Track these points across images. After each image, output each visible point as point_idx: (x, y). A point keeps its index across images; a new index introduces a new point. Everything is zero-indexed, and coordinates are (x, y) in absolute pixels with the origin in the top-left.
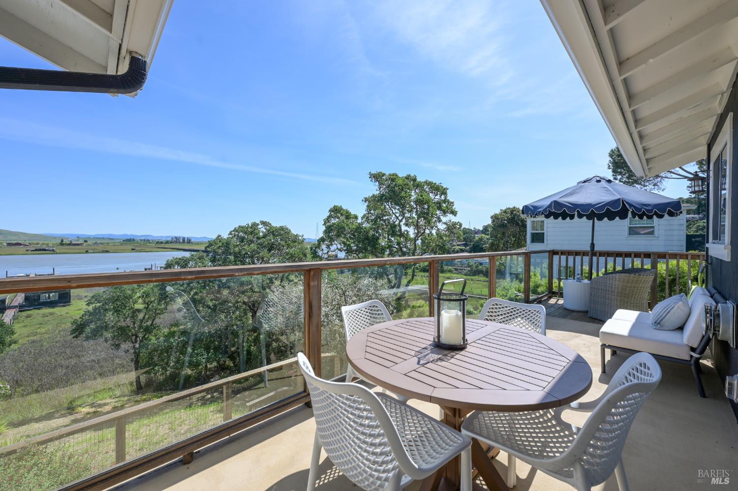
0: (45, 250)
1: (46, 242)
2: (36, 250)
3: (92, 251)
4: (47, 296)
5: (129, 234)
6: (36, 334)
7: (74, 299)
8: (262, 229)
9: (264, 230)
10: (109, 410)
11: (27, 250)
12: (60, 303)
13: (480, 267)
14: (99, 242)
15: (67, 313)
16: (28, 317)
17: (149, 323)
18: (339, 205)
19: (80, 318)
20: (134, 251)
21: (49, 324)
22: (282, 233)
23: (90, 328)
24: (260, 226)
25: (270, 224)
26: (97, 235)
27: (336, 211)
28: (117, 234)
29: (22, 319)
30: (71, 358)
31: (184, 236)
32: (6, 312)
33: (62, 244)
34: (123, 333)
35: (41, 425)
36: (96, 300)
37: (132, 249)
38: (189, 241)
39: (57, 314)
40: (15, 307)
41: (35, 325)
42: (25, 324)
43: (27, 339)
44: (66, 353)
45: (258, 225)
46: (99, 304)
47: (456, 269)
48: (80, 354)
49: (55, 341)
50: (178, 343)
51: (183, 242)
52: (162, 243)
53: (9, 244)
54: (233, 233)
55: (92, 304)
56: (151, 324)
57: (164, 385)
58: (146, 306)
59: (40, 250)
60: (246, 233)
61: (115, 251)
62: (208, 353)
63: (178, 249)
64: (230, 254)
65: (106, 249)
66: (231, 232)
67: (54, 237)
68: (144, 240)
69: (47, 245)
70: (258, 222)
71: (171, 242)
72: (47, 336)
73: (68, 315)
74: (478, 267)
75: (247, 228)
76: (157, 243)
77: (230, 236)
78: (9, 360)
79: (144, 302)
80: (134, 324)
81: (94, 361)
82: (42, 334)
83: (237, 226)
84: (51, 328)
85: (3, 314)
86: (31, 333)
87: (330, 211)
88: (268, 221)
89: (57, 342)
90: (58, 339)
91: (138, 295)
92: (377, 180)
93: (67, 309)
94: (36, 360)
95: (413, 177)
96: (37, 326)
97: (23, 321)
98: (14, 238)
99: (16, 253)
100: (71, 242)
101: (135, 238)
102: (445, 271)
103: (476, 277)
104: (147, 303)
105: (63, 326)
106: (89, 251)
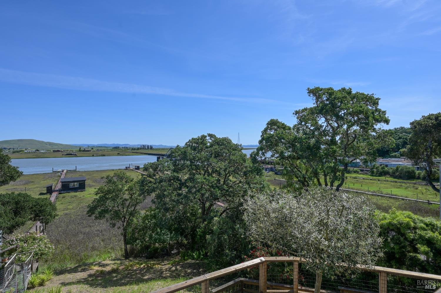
0: (71, 154)
1: (72, 150)
2: (67, 155)
3: (96, 155)
4: (73, 184)
5: (116, 143)
6: (67, 209)
7: (87, 187)
9: (210, 141)
10: (109, 270)
11: (63, 155)
12: (80, 189)
13: (386, 169)
14: (99, 149)
15: (83, 196)
16: (64, 197)
17: (133, 209)
18: (275, 118)
19: (92, 203)
20: (119, 155)
21: (74, 203)
22: (224, 143)
23: (98, 211)
24: (208, 138)
25: (215, 136)
26: (98, 144)
27: (273, 124)
28: (109, 144)
29: (61, 199)
30: (86, 227)
31: (148, 144)
32: (53, 194)
33: (80, 151)
34: (117, 215)
35: (71, 276)
36: (101, 191)
38: (151, 148)
39: (78, 197)
40: (57, 191)
41: (67, 203)
42: (62, 202)
43: (63, 212)
44: (83, 223)
45: (206, 137)
46: (102, 194)
47: (361, 170)
48: (91, 225)
49: (77, 214)
50: (151, 224)
51: (148, 149)
52: (135, 149)
53: (54, 151)
54: (188, 143)
55: (99, 194)
57: (141, 253)
58: (131, 196)
59: (69, 154)
60: (197, 143)
61: (108, 155)
62: (171, 233)
63: (145, 154)
64: (187, 160)
65: (103, 154)
66: (186, 143)
67: (75, 146)
68: (125, 148)
69: (72, 151)
70: (206, 134)
71: (140, 149)
72: (73, 211)
73: (84, 197)
74: (384, 168)
75: (198, 140)
76: (133, 149)
77: (186, 146)
78: (54, 226)
79: (129, 194)
80: (123, 209)
81: (99, 230)
82: (71, 209)
83: (191, 139)
84: (75, 206)
85: (51, 195)
86: (65, 208)
87: (267, 124)
88: (213, 134)
89: (78, 215)
90: (79, 213)
91: (126, 188)
92: (314, 94)
93: (84, 193)
94: (68, 227)
95: (348, 90)
96: (68, 204)
97: (61, 200)
98: (55, 147)
99: (57, 157)
100: (85, 149)
101: (119, 146)
102: (351, 172)
103: (383, 178)
104: (131, 194)
105: (82, 204)
106: (95, 155)
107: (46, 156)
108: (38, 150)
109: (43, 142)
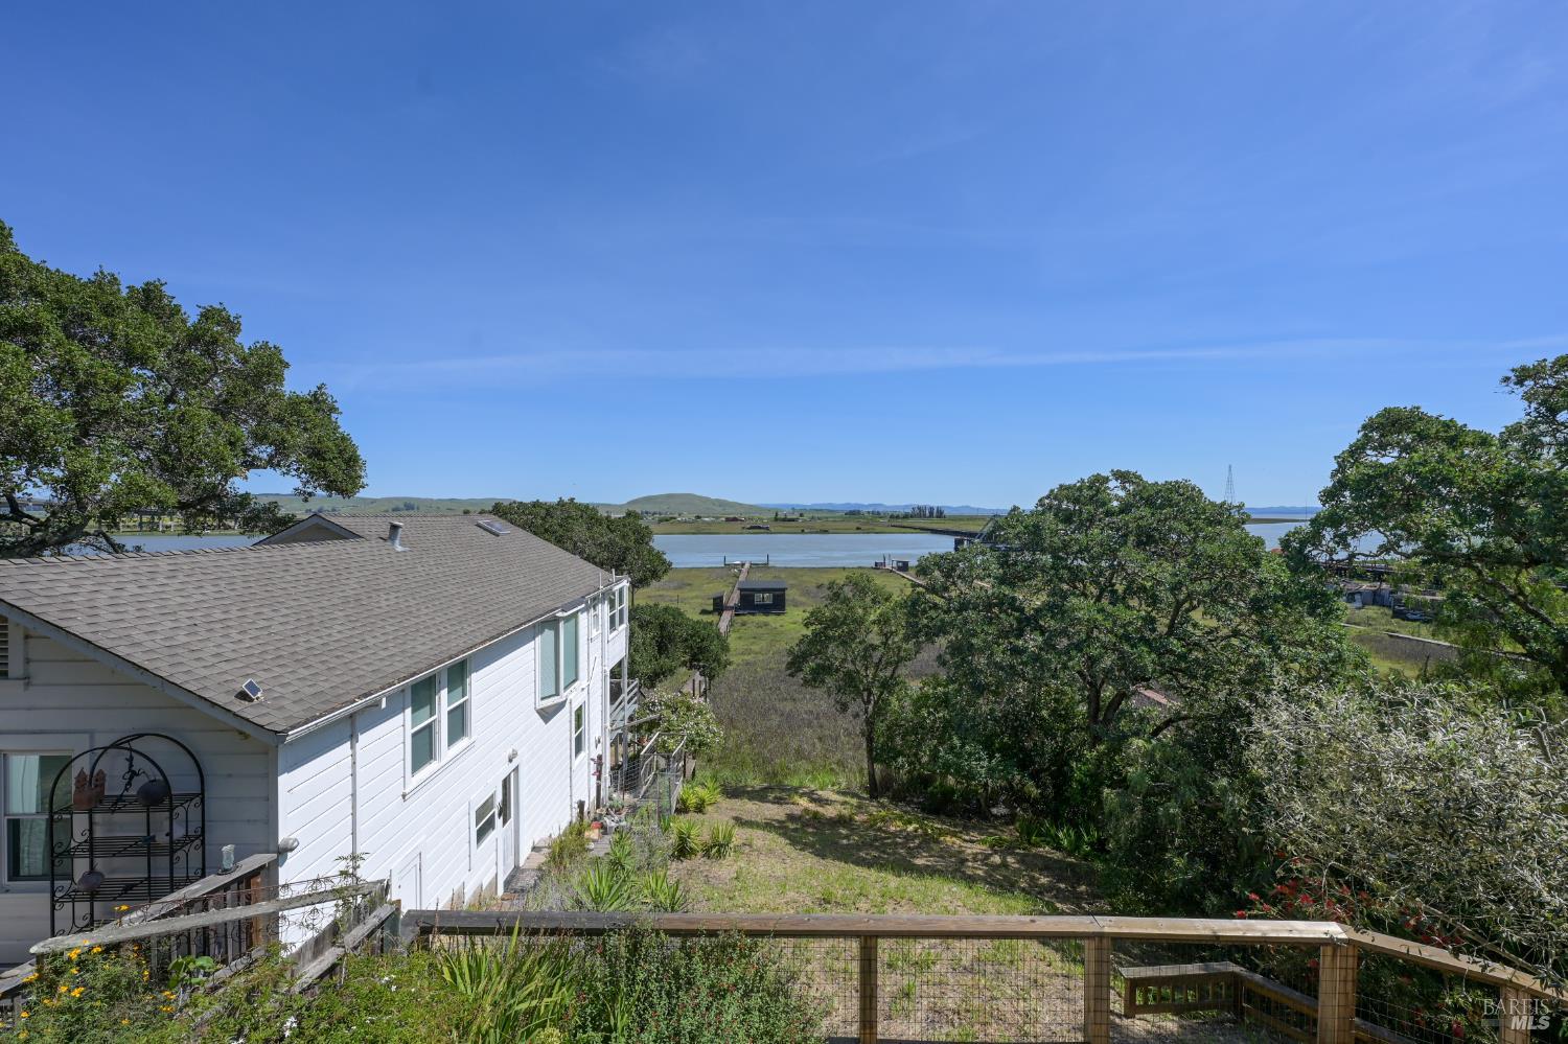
0: (759, 528)
1: (760, 516)
2: (752, 528)
3: (809, 530)
4: (761, 596)
5: (852, 502)
6: (750, 652)
7: (789, 605)
8: (1116, 491)
9: (1122, 494)
10: (832, 815)
11: (743, 528)
12: (775, 609)
15: (781, 626)
16: (743, 624)
17: (889, 672)
19: (798, 645)
20: (859, 531)
21: (763, 640)
22: (1176, 500)
23: (810, 667)
24: (1113, 484)
25: (1139, 477)
27: (1393, 425)
29: (738, 627)
30: (786, 699)
31: (932, 505)
32: (724, 614)
33: (776, 519)
34: (851, 683)
36: (816, 619)
37: (858, 528)
38: (940, 514)
39: (772, 626)
40: (731, 608)
41: (749, 639)
42: (740, 635)
43: (742, 657)
44: (780, 690)
45: (1107, 480)
46: (819, 626)
48: (796, 696)
49: (768, 667)
50: (934, 721)
51: (930, 517)
52: (898, 517)
53: (728, 520)
54: (1047, 501)
55: (812, 624)
56: (892, 675)
57: (909, 791)
58: (884, 640)
59: (755, 527)
60: (1076, 501)
61: (836, 531)
62: (991, 757)
64: (1043, 551)
65: (824, 528)
66: (1040, 500)
68: (873, 512)
69: (762, 519)
70: (1106, 473)
71: (912, 517)
72: (760, 657)
73: (782, 629)
75: (1080, 489)
76: (892, 517)
77: (1040, 508)
78: (725, 685)
79: (881, 633)
80: (866, 669)
81: (811, 713)
82: (756, 653)
83: (1055, 486)
84: (765, 647)
85: (721, 616)
86: (746, 650)
87: (1364, 427)
88: (1133, 470)
89: (770, 670)
90: (772, 665)
91: (875, 618)
93: (782, 620)
94: (750, 692)
96: (752, 640)
97: (739, 629)
98: (730, 510)
99: (733, 532)
100: (787, 514)
104: (886, 635)
106: (806, 530)
107: (713, 529)
108: (698, 517)
109: (708, 499)
